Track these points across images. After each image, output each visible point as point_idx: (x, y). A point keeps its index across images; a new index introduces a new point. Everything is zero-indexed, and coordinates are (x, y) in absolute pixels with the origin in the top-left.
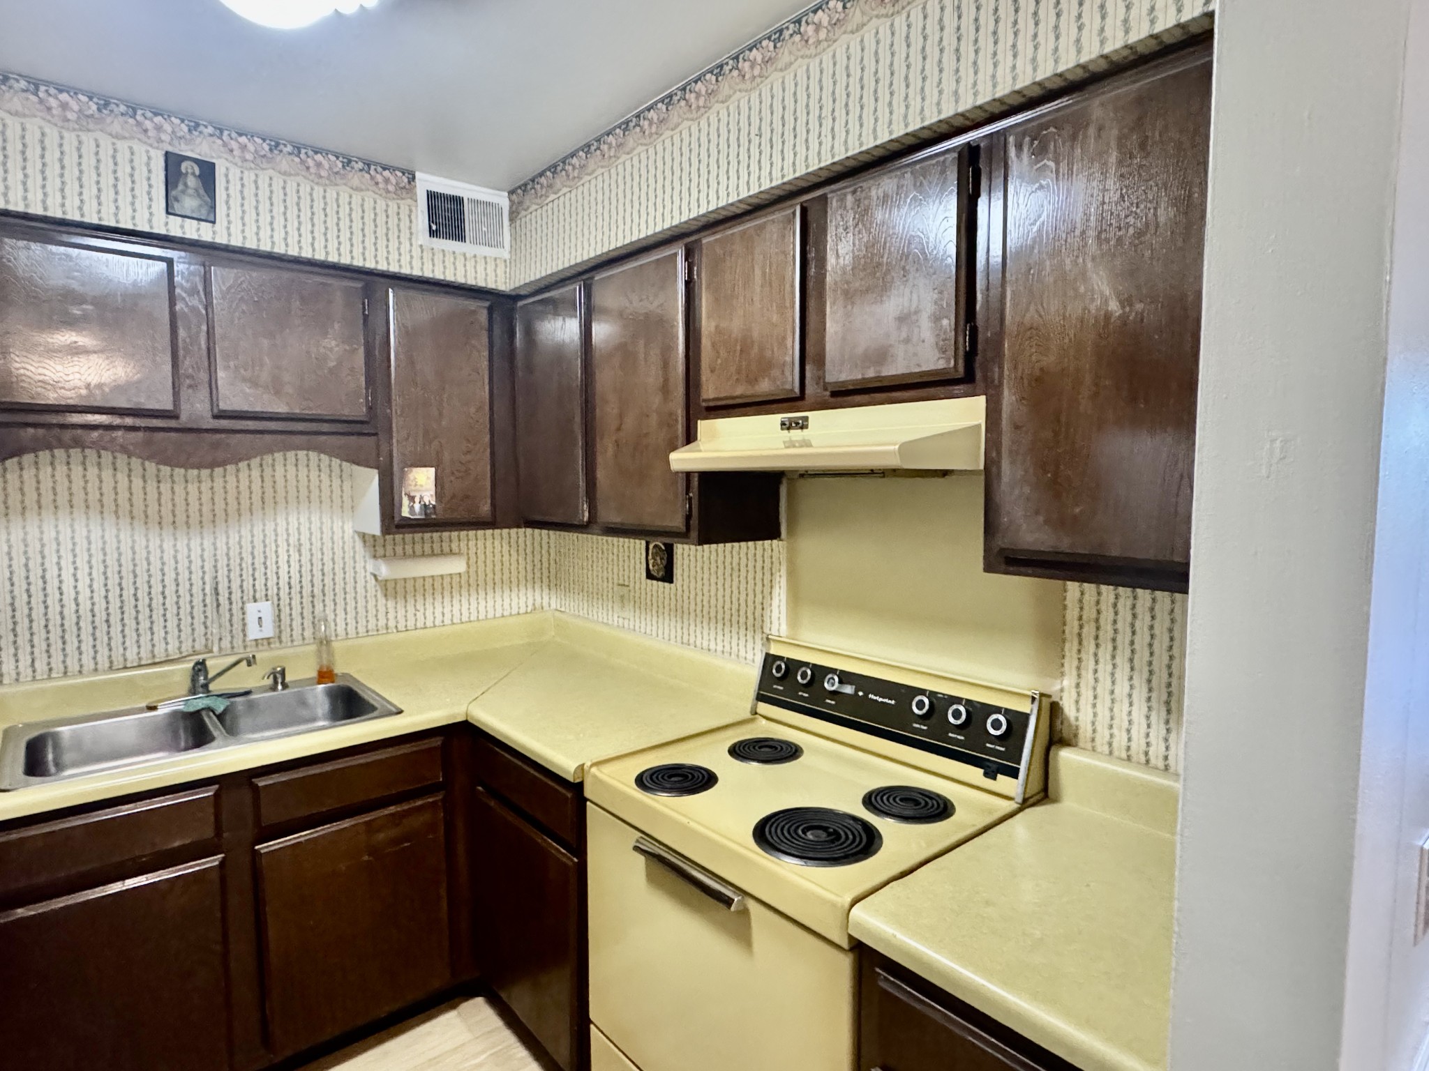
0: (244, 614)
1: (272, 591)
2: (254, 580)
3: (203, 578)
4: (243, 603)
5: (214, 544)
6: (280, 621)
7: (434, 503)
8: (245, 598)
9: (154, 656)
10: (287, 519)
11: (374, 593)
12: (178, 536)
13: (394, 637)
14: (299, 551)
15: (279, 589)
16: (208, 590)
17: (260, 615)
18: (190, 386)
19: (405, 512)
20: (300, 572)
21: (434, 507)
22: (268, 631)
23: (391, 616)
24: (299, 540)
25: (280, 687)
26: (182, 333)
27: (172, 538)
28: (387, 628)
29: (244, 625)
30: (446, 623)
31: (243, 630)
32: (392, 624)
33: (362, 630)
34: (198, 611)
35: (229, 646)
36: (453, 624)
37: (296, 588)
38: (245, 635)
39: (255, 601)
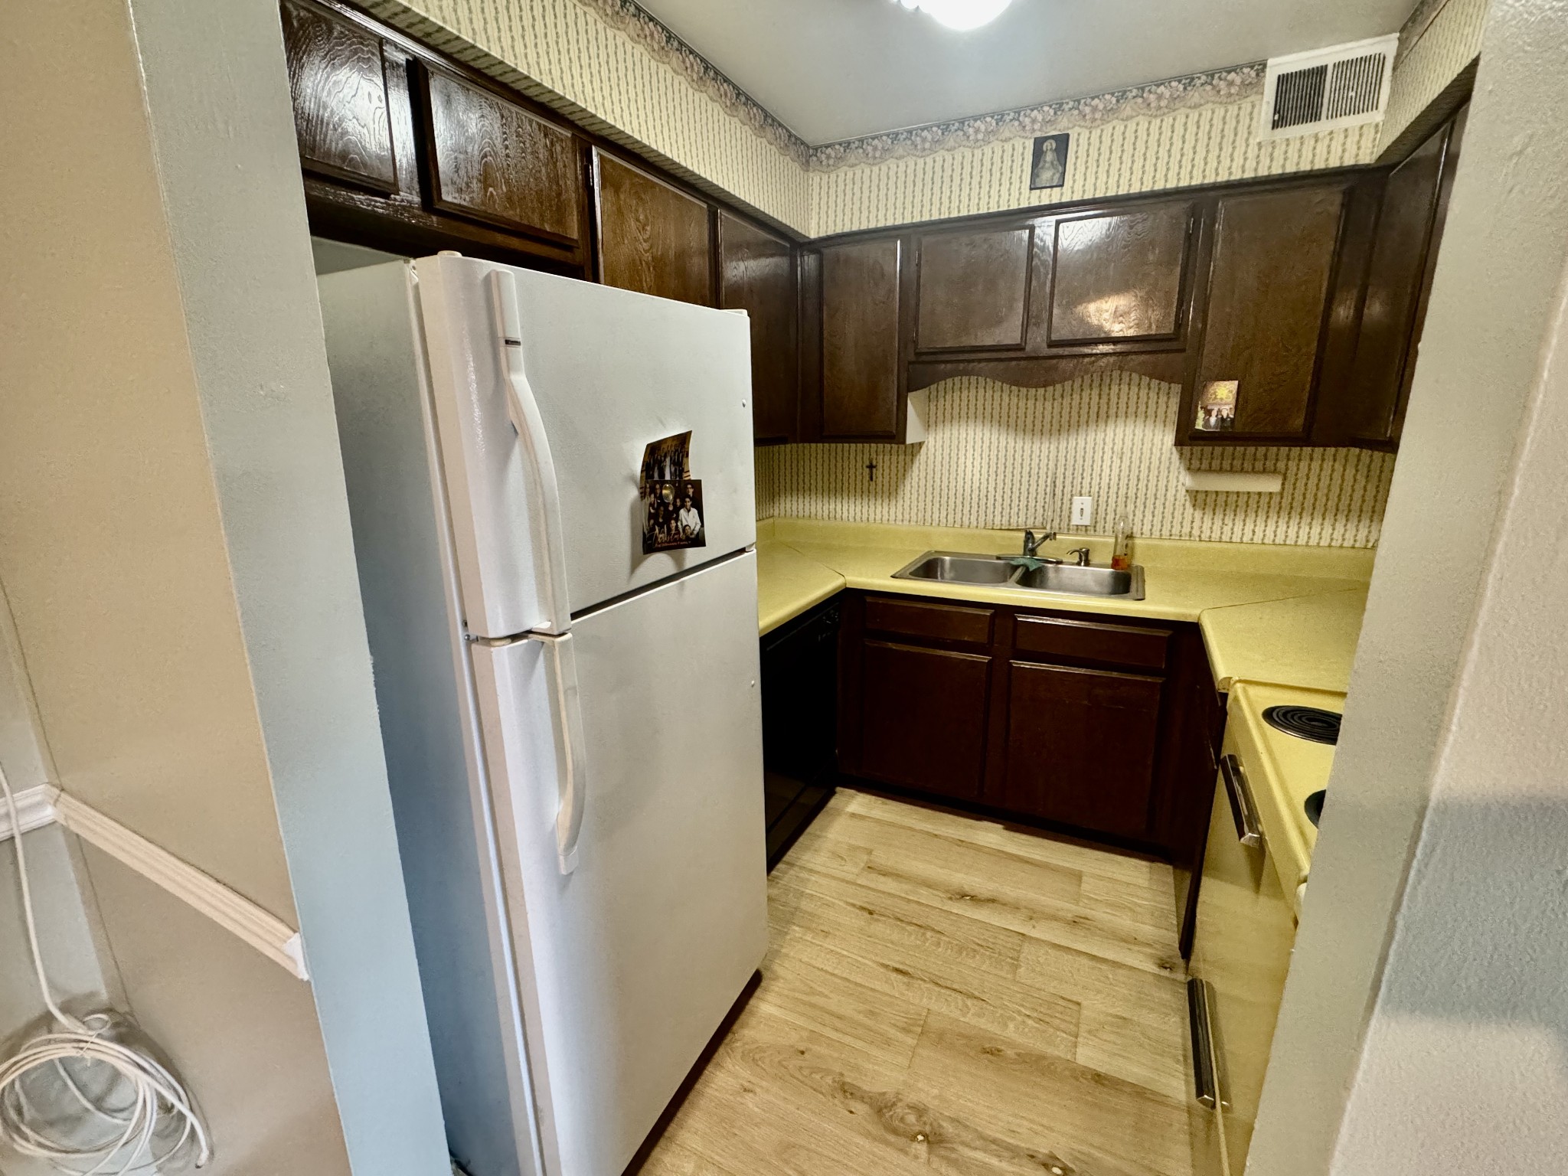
0: (1071, 504)
1: (1095, 489)
2: (1083, 478)
3: (1047, 473)
4: (1072, 495)
5: (1058, 448)
6: (1097, 513)
7: (1232, 416)
8: (1074, 492)
9: (1010, 525)
10: (1114, 431)
11: (1183, 502)
12: (1035, 440)
13: (1196, 545)
14: (1121, 458)
15: (1100, 488)
16: (1049, 483)
17: (1082, 507)
18: (1035, 324)
19: (1199, 425)
20: (1119, 475)
21: (1232, 420)
22: (1087, 521)
23: (1196, 525)
24: (1122, 449)
25: (1083, 564)
26: (1034, 283)
27: (1030, 441)
28: (1190, 536)
29: (1070, 512)
30: (1255, 541)
31: (1069, 517)
32: (1196, 532)
33: (1165, 532)
34: (1040, 498)
35: (1057, 527)
36: (1263, 544)
37: (1114, 489)
38: (1069, 521)
39: (1081, 495)
